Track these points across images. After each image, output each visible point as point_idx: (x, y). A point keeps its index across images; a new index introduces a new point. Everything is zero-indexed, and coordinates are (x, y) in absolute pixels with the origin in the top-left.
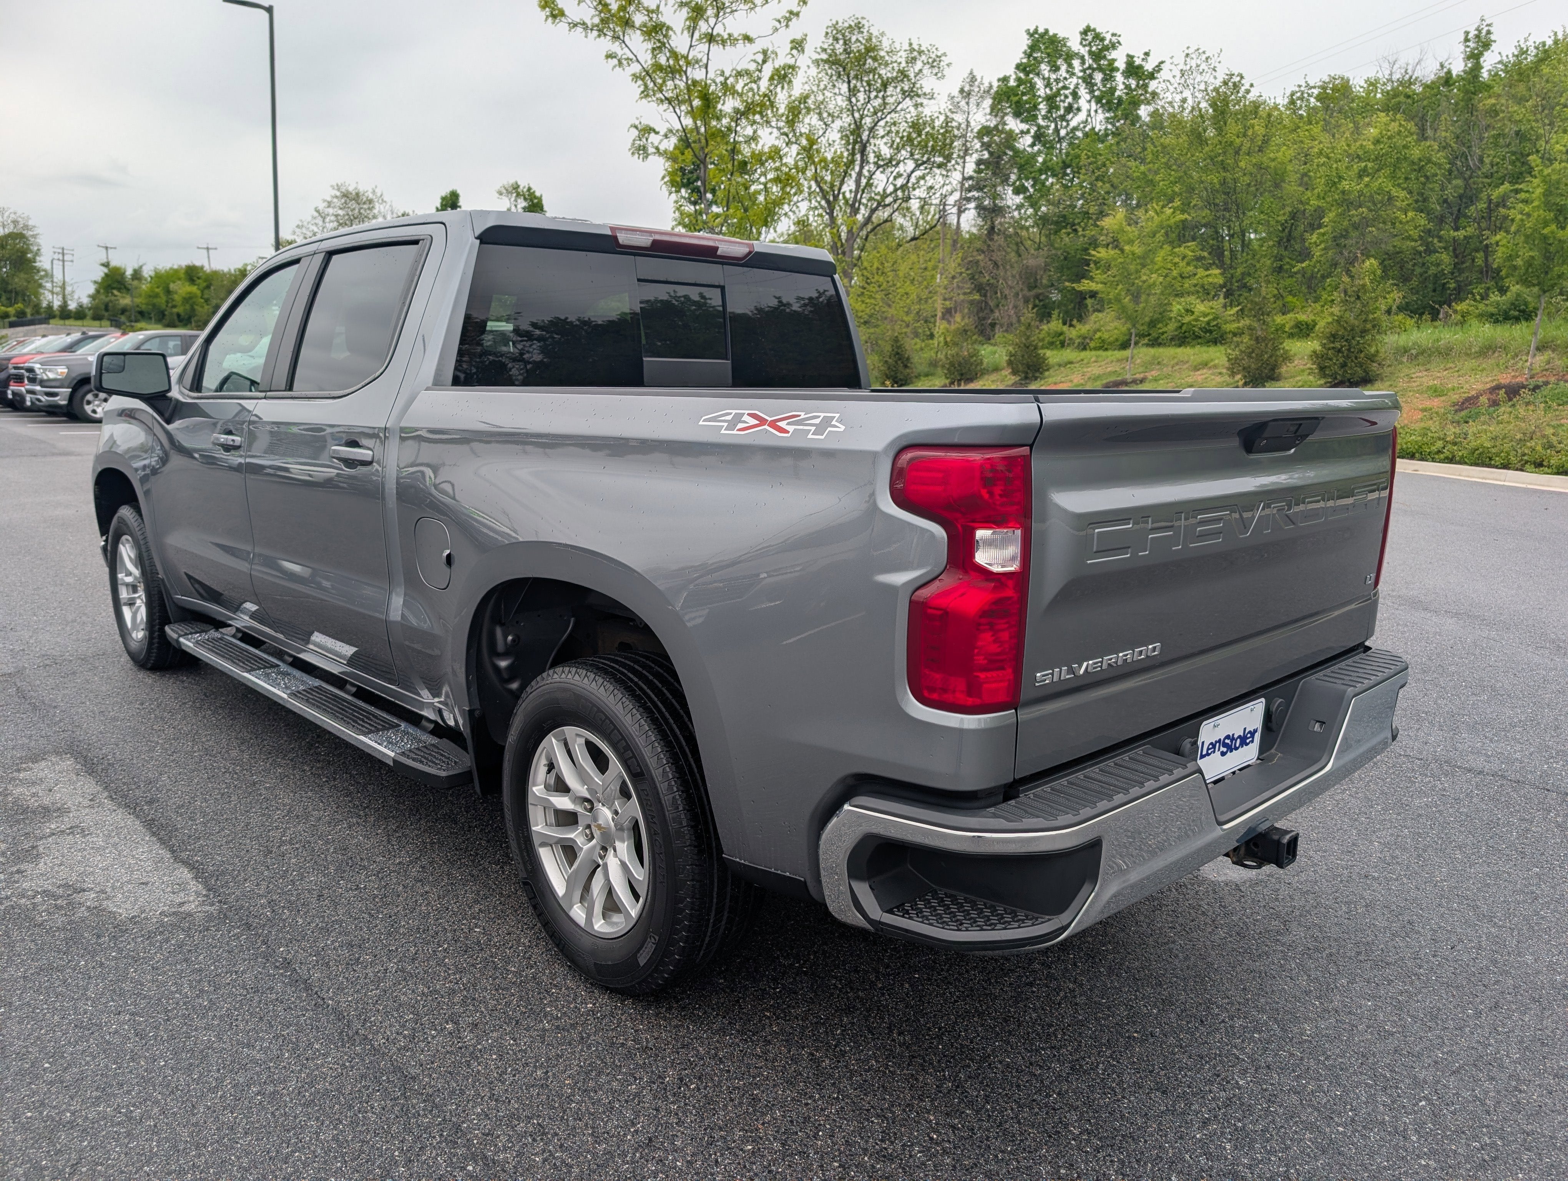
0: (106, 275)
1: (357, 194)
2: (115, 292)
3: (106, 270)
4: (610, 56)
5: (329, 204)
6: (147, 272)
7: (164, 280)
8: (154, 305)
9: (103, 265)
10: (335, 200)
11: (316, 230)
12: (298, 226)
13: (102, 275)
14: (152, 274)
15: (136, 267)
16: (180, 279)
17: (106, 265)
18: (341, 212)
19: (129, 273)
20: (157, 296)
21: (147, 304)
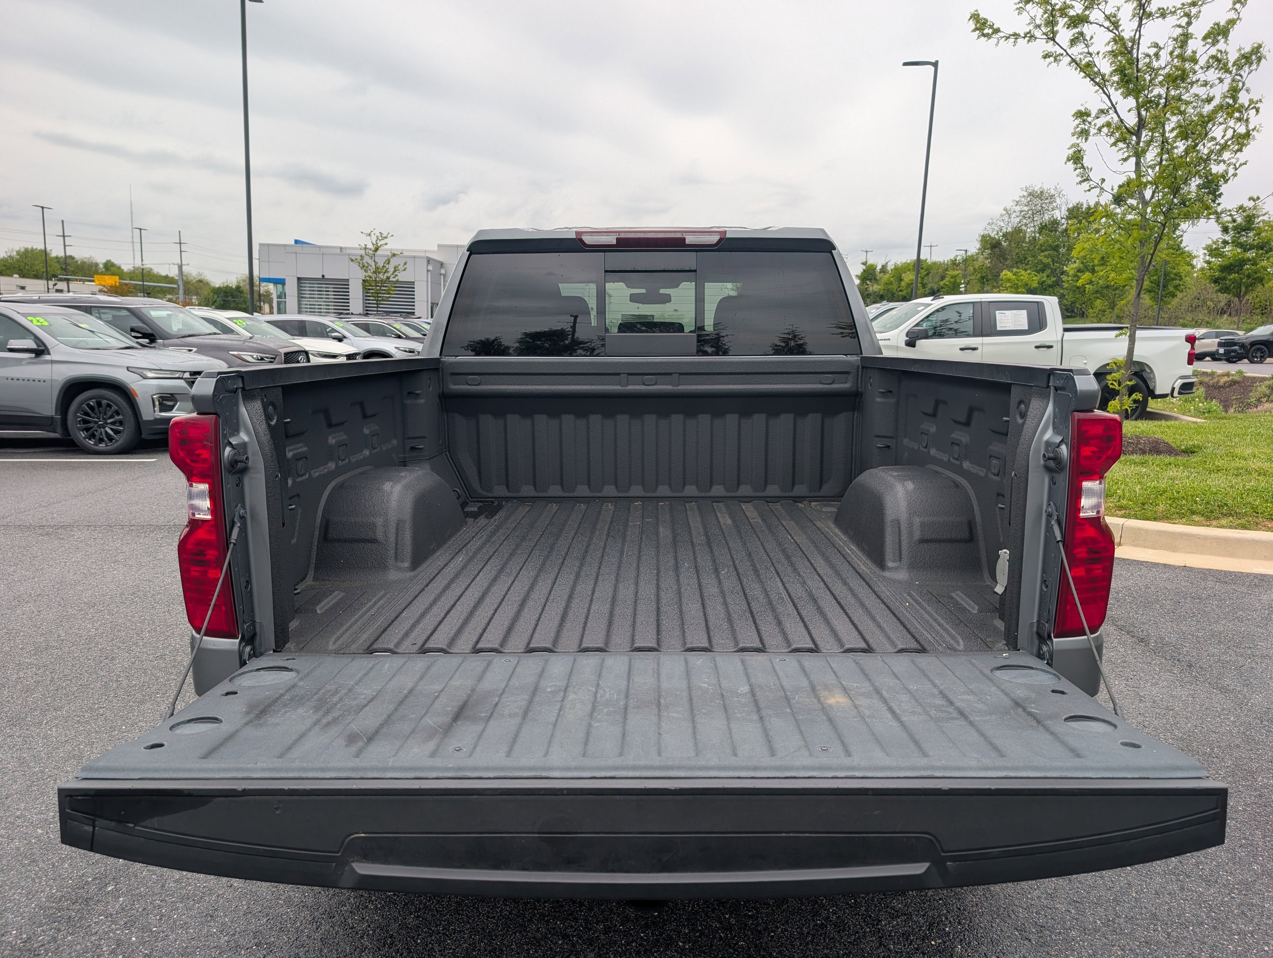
0: (864, 271)
1: (1042, 192)
2: (868, 282)
3: (864, 267)
4: (1046, 56)
5: (1017, 203)
6: (890, 267)
7: (899, 271)
8: (888, 290)
9: (863, 264)
10: (1023, 199)
11: (1002, 224)
12: (989, 224)
13: (862, 271)
14: (893, 267)
15: (884, 263)
16: (909, 270)
17: (864, 264)
18: (1026, 209)
19: (879, 268)
20: (891, 283)
21: (884, 290)
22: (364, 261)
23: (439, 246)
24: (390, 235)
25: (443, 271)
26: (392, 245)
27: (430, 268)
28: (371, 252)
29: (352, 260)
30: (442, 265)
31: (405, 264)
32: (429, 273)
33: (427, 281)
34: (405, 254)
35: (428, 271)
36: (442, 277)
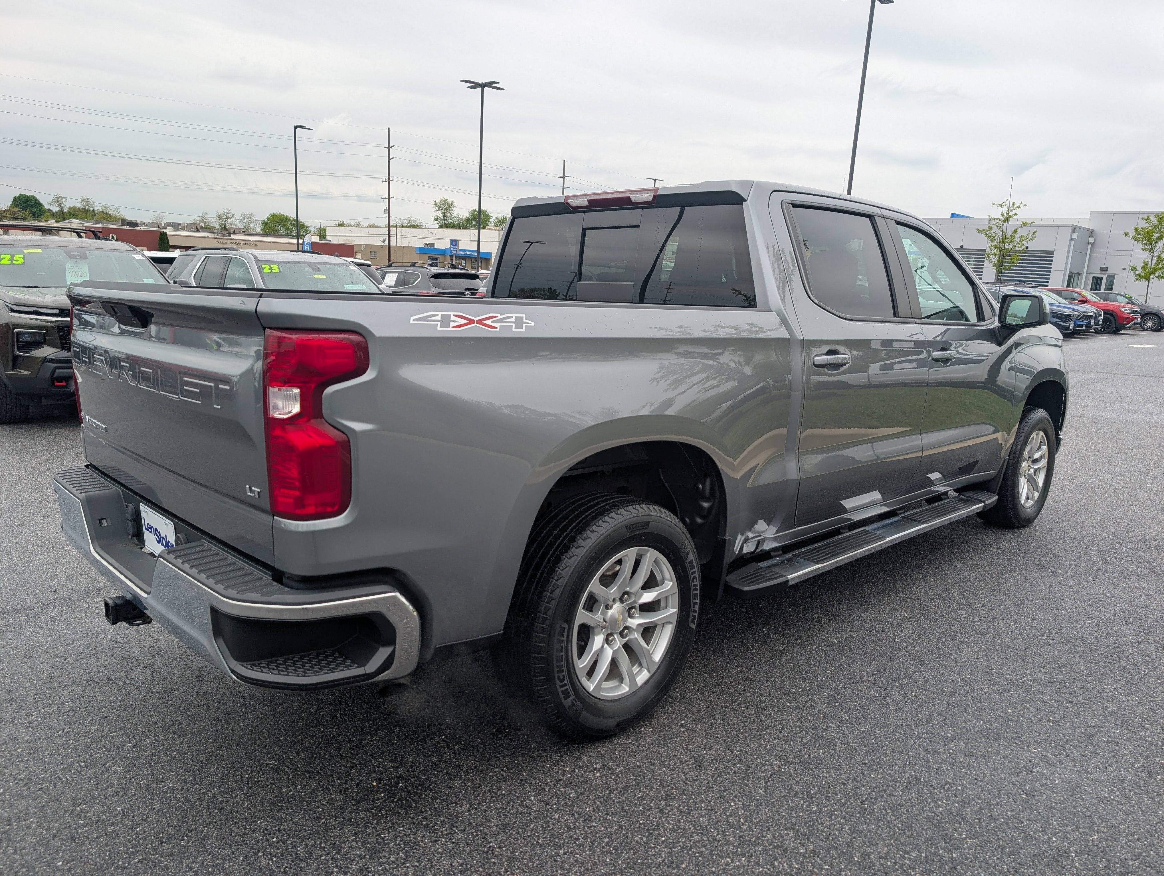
22: (992, 232)
23: (1092, 213)
24: (1023, 204)
25: (1091, 240)
26: (1022, 215)
27: (1075, 236)
28: (1000, 222)
29: (979, 231)
30: (1092, 233)
31: (1034, 233)
32: (1073, 242)
33: (1069, 250)
34: (1036, 223)
35: (1071, 239)
36: (1090, 245)
